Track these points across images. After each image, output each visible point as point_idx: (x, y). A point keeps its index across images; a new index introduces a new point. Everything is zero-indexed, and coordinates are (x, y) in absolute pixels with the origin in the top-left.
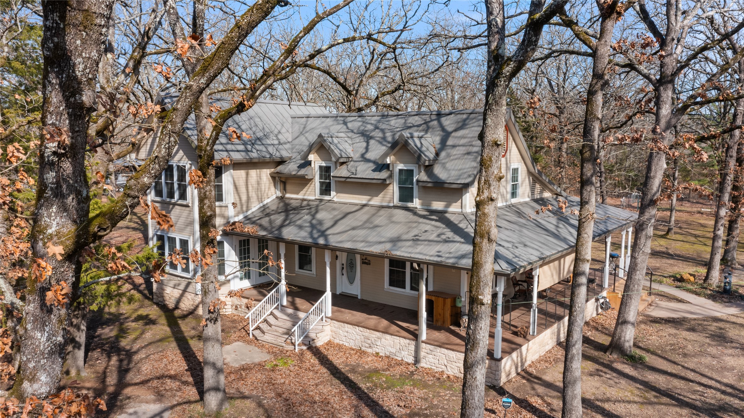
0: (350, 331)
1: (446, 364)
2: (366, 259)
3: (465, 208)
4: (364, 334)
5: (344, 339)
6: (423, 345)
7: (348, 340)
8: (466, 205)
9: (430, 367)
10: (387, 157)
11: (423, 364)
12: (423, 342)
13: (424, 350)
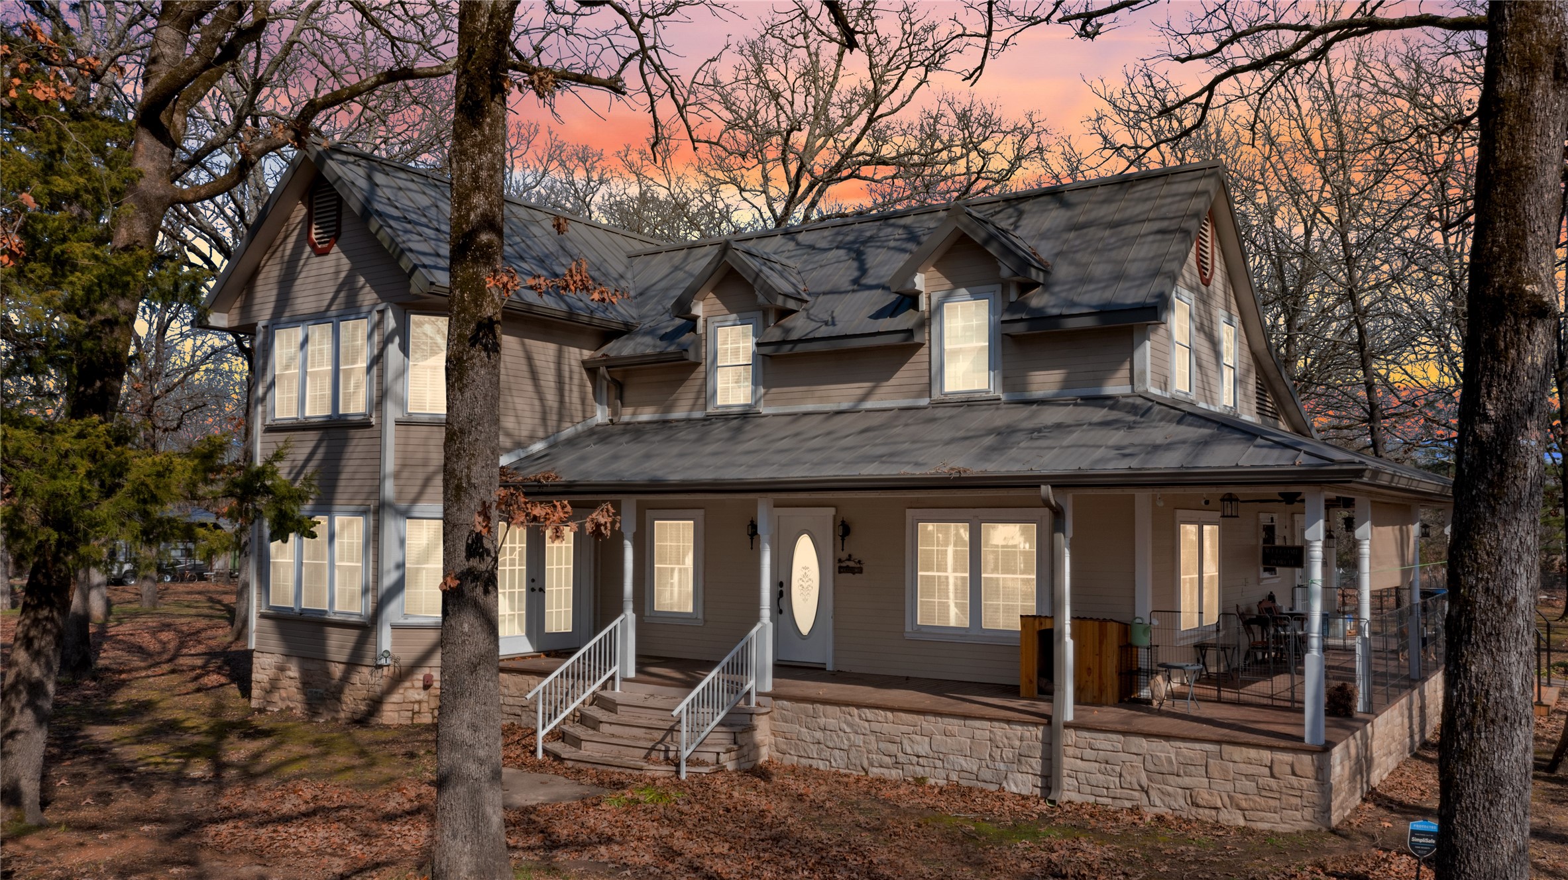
0: (832, 723)
1: (1145, 782)
2: (850, 558)
3: (1144, 381)
4: (876, 726)
5: (813, 750)
6: (1070, 736)
7: (826, 754)
8: (1143, 372)
9: (1092, 799)
10: (914, 274)
11: (1068, 792)
12: (1068, 726)
13: (1070, 751)
